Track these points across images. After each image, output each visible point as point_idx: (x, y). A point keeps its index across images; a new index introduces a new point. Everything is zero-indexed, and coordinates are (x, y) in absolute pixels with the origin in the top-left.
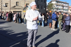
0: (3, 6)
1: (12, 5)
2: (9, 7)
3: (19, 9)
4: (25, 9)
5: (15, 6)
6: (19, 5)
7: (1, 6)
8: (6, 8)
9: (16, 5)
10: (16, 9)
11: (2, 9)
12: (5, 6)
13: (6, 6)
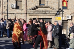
0: (10, 7)
1: (31, 5)
2: (22, 8)
3: (46, 12)
4: (59, 14)
5: (37, 7)
6: (46, 5)
7: (6, 8)
8: (18, 11)
9: (40, 4)
10: (40, 12)
11: (8, 13)
12: (15, 7)
13: (17, 7)
